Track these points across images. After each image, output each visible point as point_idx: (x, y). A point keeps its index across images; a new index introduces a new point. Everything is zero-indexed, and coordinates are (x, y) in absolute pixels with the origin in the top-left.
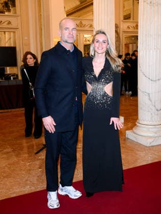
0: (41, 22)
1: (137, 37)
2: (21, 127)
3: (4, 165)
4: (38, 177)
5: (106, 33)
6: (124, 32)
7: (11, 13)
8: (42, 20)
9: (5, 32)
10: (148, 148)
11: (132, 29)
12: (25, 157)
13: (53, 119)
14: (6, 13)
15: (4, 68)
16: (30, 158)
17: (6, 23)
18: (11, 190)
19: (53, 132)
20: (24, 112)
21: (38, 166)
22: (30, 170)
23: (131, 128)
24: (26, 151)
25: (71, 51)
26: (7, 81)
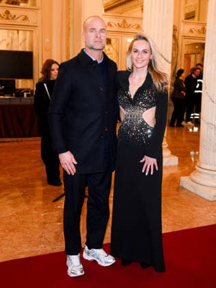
0: (69, 19)
1: (203, 46)
2: (35, 163)
3: (10, 214)
4: (56, 233)
5: (149, 39)
6: (185, 37)
7: (28, 5)
8: (71, 16)
9: (18, 30)
10: (210, 204)
11: (195, 34)
12: (39, 205)
13: (72, 156)
14: (22, 5)
15: (14, 81)
16: (46, 207)
17: (22, 18)
18: (19, 248)
19: (73, 174)
20: (40, 142)
21: (57, 219)
22: (45, 223)
23: (188, 174)
24: (41, 197)
25: (99, 62)
26: (18, 99)
